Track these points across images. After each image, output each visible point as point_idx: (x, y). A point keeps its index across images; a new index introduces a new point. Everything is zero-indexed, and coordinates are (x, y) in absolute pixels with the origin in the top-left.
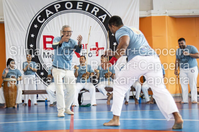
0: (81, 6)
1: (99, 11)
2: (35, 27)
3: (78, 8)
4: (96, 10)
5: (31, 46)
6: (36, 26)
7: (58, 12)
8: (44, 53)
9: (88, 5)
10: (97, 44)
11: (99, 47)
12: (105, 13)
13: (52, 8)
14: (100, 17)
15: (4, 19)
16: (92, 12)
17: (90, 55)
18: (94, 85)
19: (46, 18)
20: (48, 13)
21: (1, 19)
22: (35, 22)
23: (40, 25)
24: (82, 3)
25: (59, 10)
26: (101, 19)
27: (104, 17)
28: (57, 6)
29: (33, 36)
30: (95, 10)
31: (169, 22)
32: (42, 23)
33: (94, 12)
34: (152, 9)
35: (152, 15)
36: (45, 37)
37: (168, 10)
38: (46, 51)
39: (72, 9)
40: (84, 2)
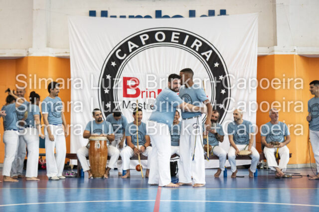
0: (178, 38)
1: (202, 45)
2: (112, 66)
3: (172, 40)
4: (198, 43)
5: (107, 91)
6: (113, 64)
7: (144, 45)
9: (187, 37)
12: (210, 48)
13: (136, 40)
14: (203, 54)
15: (69, 53)
16: (192, 46)
19: (128, 53)
20: (132, 46)
21: (66, 53)
22: (113, 58)
23: (119, 62)
24: (179, 34)
25: (147, 42)
26: (205, 57)
27: (208, 54)
28: (145, 37)
29: (108, 77)
31: (299, 64)
32: (123, 60)
33: (195, 47)
34: (276, 45)
35: (276, 53)
36: (126, 80)
37: (297, 47)
38: (126, 100)
39: (165, 41)
40: (181, 33)
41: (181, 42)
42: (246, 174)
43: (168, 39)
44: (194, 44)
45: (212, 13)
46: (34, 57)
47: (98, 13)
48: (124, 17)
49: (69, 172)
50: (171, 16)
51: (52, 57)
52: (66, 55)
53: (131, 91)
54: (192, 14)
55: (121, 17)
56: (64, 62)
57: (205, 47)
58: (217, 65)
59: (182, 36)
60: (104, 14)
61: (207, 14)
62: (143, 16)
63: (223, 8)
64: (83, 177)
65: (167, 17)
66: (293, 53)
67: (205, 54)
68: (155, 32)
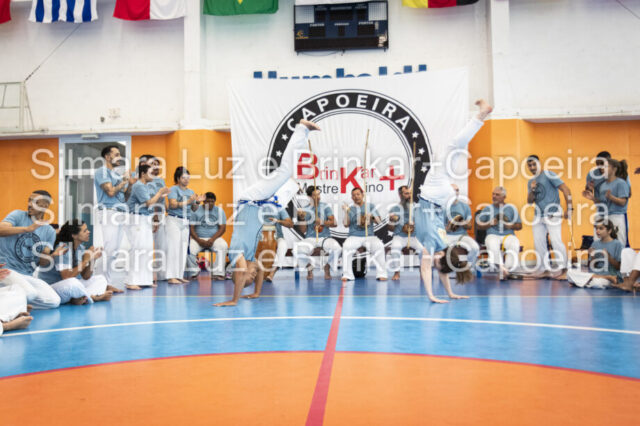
0: (365, 102)
2: (283, 139)
3: (358, 105)
4: (391, 108)
6: (285, 137)
7: (323, 112)
9: (377, 100)
10: (391, 168)
11: (396, 174)
12: (407, 114)
13: (312, 106)
14: (397, 121)
15: (230, 125)
16: (384, 112)
17: (379, 188)
18: (385, 242)
20: (307, 113)
21: (226, 125)
22: (284, 129)
23: (290, 135)
24: (366, 97)
25: (327, 108)
26: (400, 125)
27: (404, 121)
28: (323, 102)
29: (279, 154)
30: (389, 109)
31: (523, 132)
33: (387, 114)
37: (521, 109)
38: (302, 182)
39: (348, 107)
40: (369, 96)
41: (369, 106)
43: (353, 104)
44: (386, 109)
45: (408, 69)
46: (186, 131)
47: (265, 74)
48: (298, 78)
50: (356, 74)
51: (209, 131)
52: (225, 127)
53: (307, 171)
54: (383, 71)
55: (294, 78)
56: (225, 135)
57: (400, 113)
58: (415, 135)
59: (370, 99)
60: (272, 75)
61: (402, 70)
62: (321, 76)
63: (423, 64)
65: (351, 76)
66: (515, 117)
67: (400, 121)
68: (337, 95)
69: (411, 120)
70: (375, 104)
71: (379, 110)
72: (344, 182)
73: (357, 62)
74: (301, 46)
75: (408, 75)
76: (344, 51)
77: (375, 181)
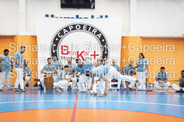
0: (86, 28)
1: (97, 32)
3: (84, 29)
4: (95, 30)
5: (54, 51)
6: (57, 39)
8: (62, 56)
9: (90, 28)
10: (95, 52)
11: (96, 54)
12: (100, 33)
13: (67, 28)
14: (97, 35)
16: (93, 32)
17: (90, 59)
19: (64, 35)
20: (65, 31)
21: (35, 34)
22: (57, 37)
23: (59, 39)
24: (86, 26)
25: (72, 30)
26: (98, 37)
27: (100, 35)
28: (71, 27)
29: (55, 45)
31: (139, 41)
32: (61, 38)
33: (94, 32)
34: (130, 31)
35: (130, 35)
36: (62, 46)
37: (139, 33)
38: (63, 56)
39: (80, 29)
40: (87, 26)
41: (87, 30)
42: (115, 88)
43: (82, 28)
44: (93, 31)
45: (101, 17)
46: (20, 36)
47: (50, 16)
48: (62, 18)
49: (36, 87)
50: (83, 18)
51: (28, 36)
53: (65, 52)
54: (93, 17)
55: (60, 18)
56: (35, 38)
57: (98, 32)
58: (103, 40)
59: (88, 27)
60: (52, 16)
61: (99, 17)
62: (70, 17)
63: (107, 15)
64: (43, 89)
65: (81, 18)
66: (137, 36)
67: (98, 35)
68: (76, 25)
69: (102, 35)
70: (89, 29)
71: (91, 31)
72: (78, 56)
73: (83, 13)
74: (63, 6)
75: (101, 19)
76: (79, 9)
77: (89, 56)
